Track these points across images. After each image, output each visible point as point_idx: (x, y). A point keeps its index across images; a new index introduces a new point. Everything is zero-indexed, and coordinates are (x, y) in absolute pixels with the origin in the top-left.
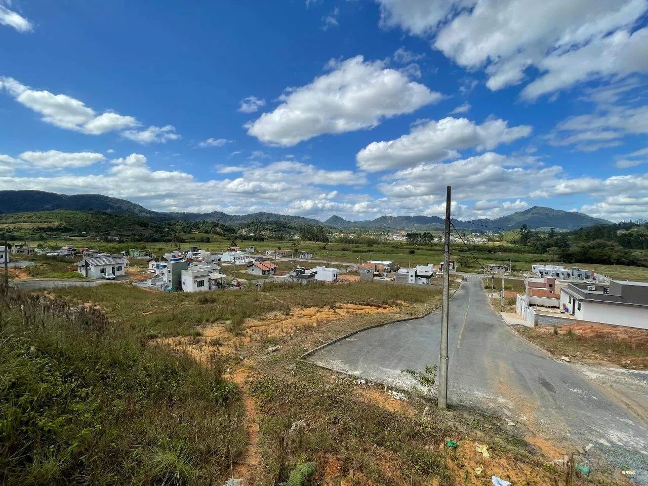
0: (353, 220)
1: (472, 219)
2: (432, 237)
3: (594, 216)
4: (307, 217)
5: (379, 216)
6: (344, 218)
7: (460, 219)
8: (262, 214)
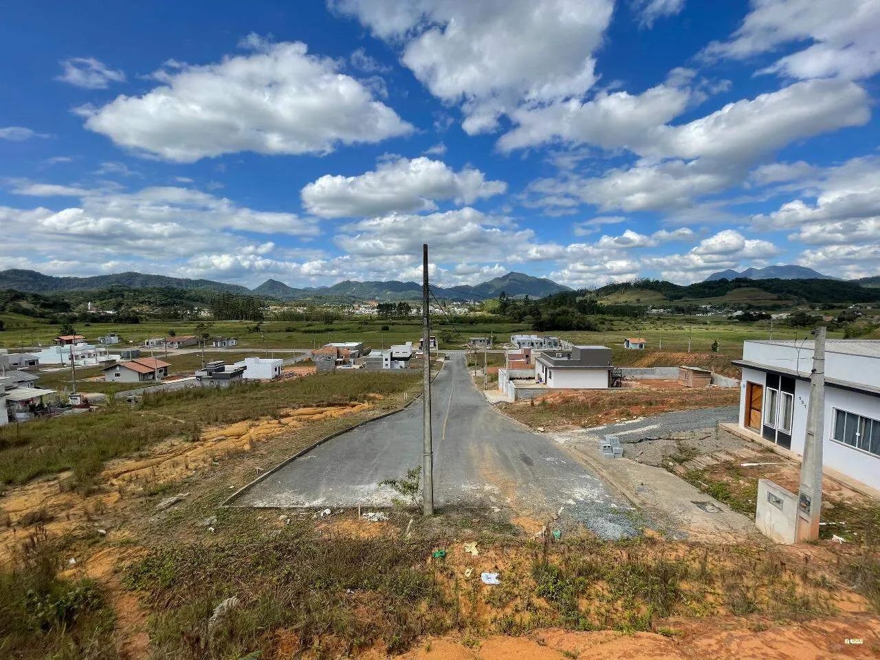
0: (301, 286)
1: (453, 285)
2: (409, 308)
3: (560, 282)
4: (223, 282)
5: (339, 281)
6: (286, 283)
7: (440, 285)
8: (132, 276)
